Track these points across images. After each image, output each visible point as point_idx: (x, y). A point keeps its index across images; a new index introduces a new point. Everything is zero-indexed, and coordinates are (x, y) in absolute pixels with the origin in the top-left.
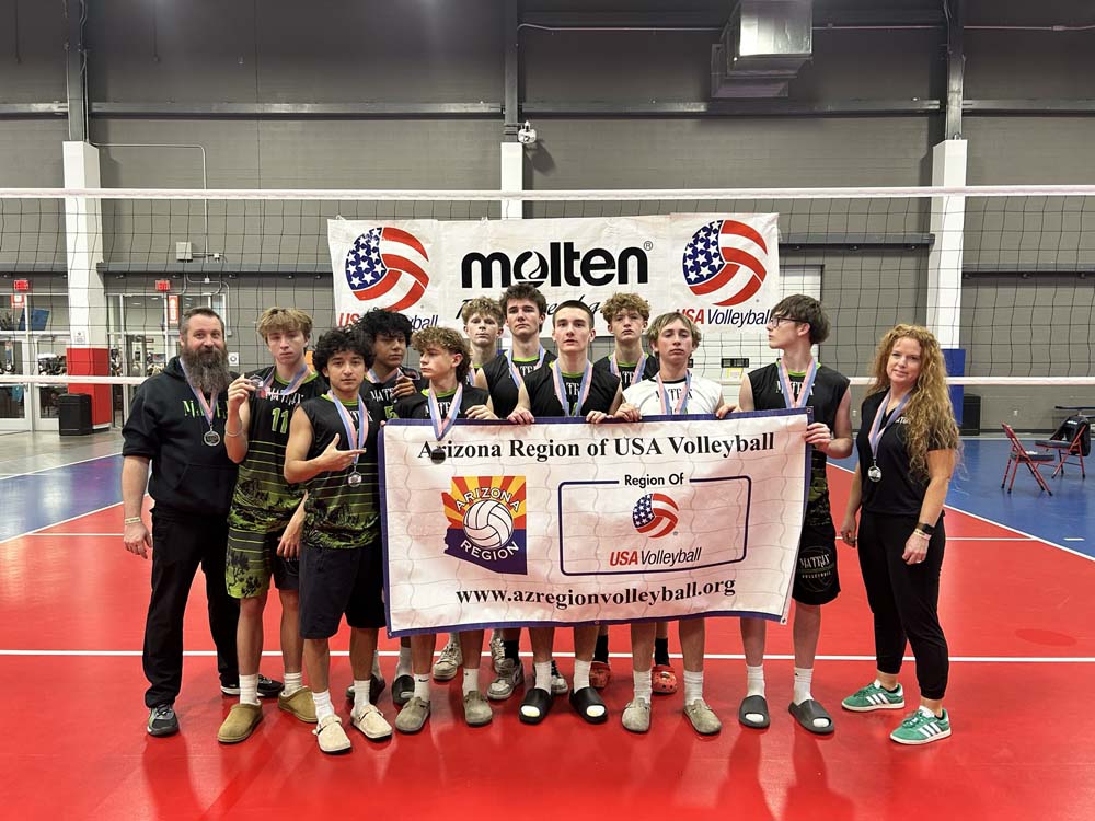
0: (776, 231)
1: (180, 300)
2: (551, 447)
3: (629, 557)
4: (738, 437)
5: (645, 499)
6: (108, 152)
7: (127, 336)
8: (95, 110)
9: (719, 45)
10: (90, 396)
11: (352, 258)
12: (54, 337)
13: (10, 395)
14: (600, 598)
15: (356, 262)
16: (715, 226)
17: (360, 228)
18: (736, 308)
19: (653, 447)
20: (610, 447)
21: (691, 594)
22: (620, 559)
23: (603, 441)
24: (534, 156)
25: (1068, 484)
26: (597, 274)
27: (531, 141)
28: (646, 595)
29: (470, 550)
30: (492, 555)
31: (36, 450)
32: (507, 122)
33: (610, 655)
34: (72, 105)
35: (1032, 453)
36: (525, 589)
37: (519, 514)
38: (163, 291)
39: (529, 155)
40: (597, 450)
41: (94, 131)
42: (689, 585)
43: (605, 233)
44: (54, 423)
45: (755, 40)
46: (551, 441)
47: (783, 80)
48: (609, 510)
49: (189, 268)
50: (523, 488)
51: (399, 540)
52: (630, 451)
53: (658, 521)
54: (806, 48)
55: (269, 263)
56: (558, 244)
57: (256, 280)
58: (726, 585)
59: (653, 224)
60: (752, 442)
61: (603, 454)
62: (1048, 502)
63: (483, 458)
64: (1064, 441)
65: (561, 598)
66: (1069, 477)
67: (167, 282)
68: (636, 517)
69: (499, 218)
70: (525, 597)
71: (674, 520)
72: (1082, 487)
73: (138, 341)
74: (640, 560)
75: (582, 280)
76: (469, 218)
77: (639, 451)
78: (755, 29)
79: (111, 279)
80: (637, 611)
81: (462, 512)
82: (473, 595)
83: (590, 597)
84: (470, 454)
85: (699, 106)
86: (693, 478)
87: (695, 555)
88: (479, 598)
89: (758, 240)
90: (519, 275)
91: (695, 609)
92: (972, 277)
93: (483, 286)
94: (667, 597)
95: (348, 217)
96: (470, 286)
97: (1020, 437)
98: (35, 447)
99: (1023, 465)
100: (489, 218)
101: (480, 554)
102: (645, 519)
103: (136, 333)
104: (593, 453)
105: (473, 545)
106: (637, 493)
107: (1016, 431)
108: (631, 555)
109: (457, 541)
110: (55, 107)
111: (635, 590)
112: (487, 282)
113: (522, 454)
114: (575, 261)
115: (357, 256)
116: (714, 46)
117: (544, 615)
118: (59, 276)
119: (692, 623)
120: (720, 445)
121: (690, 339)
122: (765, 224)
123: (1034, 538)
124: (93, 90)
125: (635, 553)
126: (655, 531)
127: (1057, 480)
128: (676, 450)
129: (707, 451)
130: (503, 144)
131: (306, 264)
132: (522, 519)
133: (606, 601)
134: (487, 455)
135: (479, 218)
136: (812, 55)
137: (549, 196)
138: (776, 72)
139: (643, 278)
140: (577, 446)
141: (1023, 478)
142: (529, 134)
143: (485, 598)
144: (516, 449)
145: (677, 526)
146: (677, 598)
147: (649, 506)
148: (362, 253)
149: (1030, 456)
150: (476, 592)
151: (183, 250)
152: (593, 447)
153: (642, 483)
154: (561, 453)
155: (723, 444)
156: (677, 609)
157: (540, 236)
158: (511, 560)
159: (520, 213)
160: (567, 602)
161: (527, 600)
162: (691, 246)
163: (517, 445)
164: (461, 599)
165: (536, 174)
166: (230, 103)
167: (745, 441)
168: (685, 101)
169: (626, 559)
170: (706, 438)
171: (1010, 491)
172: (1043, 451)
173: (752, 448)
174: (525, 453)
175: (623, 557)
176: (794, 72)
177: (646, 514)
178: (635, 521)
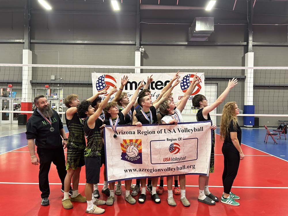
0: (204, 77)
1: (51, 90)
2: (148, 132)
3: (168, 159)
4: (194, 128)
5: (172, 144)
6: (34, 52)
8: (31, 42)
9: (191, 28)
10: (26, 115)
11: (97, 82)
12: (18, 99)
13: (5, 115)
14: (161, 170)
16: (189, 76)
17: (99, 75)
19: (174, 131)
20: (163, 131)
21: (184, 168)
23: (161, 130)
24: (144, 55)
25: (282, 141)
26: (159, 87)
27: (143, 51)
28: (173, 169)
29: (128, 158)
30: (133, 159)
32: (137, 46)
34: (26, 40)
35: (272, 133)
36: (142, 168)
37: (140, 149)
38: (47, 88)
39: (142, 54)
40: (160, 132)
41: (31, 47)
42: (183, 166)
43: (161, 77)
44: (17, 122)
45: (200, 27)
46: (148, 130)
47: (207, 37)
48: (163, 147)
50: (141, 142)
51: (109, 157)
52: (168, 132)
53: (175, 150)
54: (212, 29)
58: (193, 166)
61: (161, 133)
62: (277, 146)
63: (131, 135)
64: (280, 130)
65: (151, 170)
66: (282, 139)
67: (48, 85)
68: (170, 149)
69: (135, 73)
70: (142, 170)
71: (179, 149)
72: (285, 142)
74: (171, 160)
75: (155, 88)
76: (127, 73)
77: (170, 132)
78: (200, 24)
79: (34, 84)
80: (170, 173)
81: (126, 148)
83: (158, 170)
85: (186, 43)
86: (184, 139)
87: (184, 158)
88: (130, 171)
91: (185, 172)
92: (256, 87)
94: (178, 169)
95: (97, 72)
96: (127, 90)
97: (268, 128)
98: (11, 128)
99: (270, 136)
100: (132, 73)
101: (130, 159)
102: (172, 149)
104: (158, 133)
105: (128, 157)
106: (170, 143)
107: (267, 127)
109: (124, 156)
110: (21, 41)
111: (170, 168)
112: (131, 89)
113: (140, 134)
114: (153, 84)
115: (99, 82)
116: (189, 28)
117: (147, 175)
118: (20, 84)
120: (190, 130)
122: (202, 76)
123: (272, 155)
124: (31, 37)
125: (170, 158)
126: (175, 152)
127: (279, 140)
128: (180, 132)
129: (187, 132)
130: (136, 52)
133: (162, 171)
134: (131, 134)
135: (130, 73)
136: (214, 31)
137: (147, 68)
138: (205, 35)
140: (154, 132)
141: (270, 139)
142: (142, 49)
143: (131, 171)
144: (139, 132)
145: (180, 151)
146: (180, 169)
147: (173, 146)
148: (100, 81)
150: (129, 170)
151: (53, 78)
153: (171, 140)
154: (150, 132)
156: (181, 172)
157: (144, 78)
158: (138, 160)
159: (140, 72)
160: (152, 171)
161: (142, 171)
162: (182, 80)
163: (139, 131)
164: (125, 172)
165: (144, 60)
166: (66, 40)
167: (196, 129)
168: (182, 41)
169: (167, 160)
170: (187, 128)
171: (266, 143)
172: (275, 133)
173: (198, 131)
174: (141, 133)
175: (167, 159)
176: (209, 35)
177: (172, 148)
178: (169, 150)
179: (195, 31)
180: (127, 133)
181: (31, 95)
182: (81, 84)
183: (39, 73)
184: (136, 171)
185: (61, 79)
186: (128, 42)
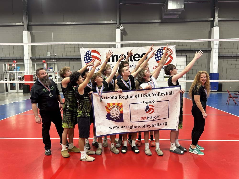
0: (175, 49)
1: (47, 64)
4: (166, 92)
5: (148, 106)
6: (32, 33)
8: (29, 24)
9: (163, 7)
10: (29, 86)
11: (85, 56)
12: (22, 73)
13: (13, 85)
16: (162, 48)
17: (87, 50)
19: (149, 95)
20: (140, 96)
21: (158, 125)
23: (138, 95)
24: (123, 32)
26: (137, 59)
27: (122, 29)
28: (149, 126)
29: (112, 118)
30: (116, 119)
32: (117, 25)
34: (24, 23)
35: (233, 96)
37: (121, 111)
38: (44, 63)
39: (122, 32)
41: (29, 29)
42: (157, 123)
43: (138, 50)
44: (22, 91)
45: (172, 6)
46: (127, 95)
47: (178, 14)
48: (140, 108)
50: (122, 105)
51: (97, 117)
52: (144, 96)
53: (150, 110)
54: (183, 7)
57: (64, 60)
58: (165, 123)
61: (138, 97)
65: (131, 127)
67: (45, 61)
68: (146, 110)
69: (116, 47)
70: (123, 127)
71: (154, 110)
74: (147, 119)
75: (134, 60)
77: (146, 96)
78: (171, 3)
79: (33, 60)
80: (146, 129)
81: (110, 110)
82: (113, 128)
83: (137, 127)
85: (159, 21)
86: (157, 101)
87: (158, 117)
88: (114, 128)
91: (159, 128)
92: (220, 57)
94: (153, 126)
95: (84, 48)
96: (110, 62)
98: (18, 96)
99: (231, 99)
100: (114, 48)
101: (114, 118)
102: (148, 110)
105: (112, 117)
106: (146, 105)
107: (230, 91)
108: (145, 117)
109: (109, 116)
110: (21, 24)
111: (146, 125)
112: (113, 61)
114: (132, 56)
115: (86, 56)
117: (127, 131)
118: (23, 60)
120: (163, 94)
122: (173, 48)
123: (233, 115)
124: (29, 20)
126: (150, 112)
128: (154, 95)
129: (160, 95)
130: (116, 30)
131: (76, 57)
132: (122, 111)
133: (140, 127)
134: (114, 99)
135: (112, 47)
136: (184, 9)
137: (126, 43)
138: (176, 13)
140: (133, 96)
142: (122, 27)
143: (115, 128)
144: (120, 97)
145: (154, 111)
146: (155, 126)
147: (149, 107)
148: (87, 55)
151: (48, 54)
152: (136, 96)
153: (147, 103)
154: (130, 98)
156: (155, 128)
157: (125, 51)
158: (120, 119)
159: (120, 46)
162: (157, 53)
164: (110, 129)
165: (124, 36)
166: (58, 22)
168: (156, 19)
170: (160, 93)
171: (228, 105)
172: (236, 96)
173: (169, 94)
174: (122, 98)
175: (143, 118)
176: (180, 13)
177: (148, 109)
179: (168, 9)
180: (111, 98)
181: (32, 68)
182: (72, 59)
183: (37, 50)
184: (119, 128)
185: (55, 55)
186: (110, 22)
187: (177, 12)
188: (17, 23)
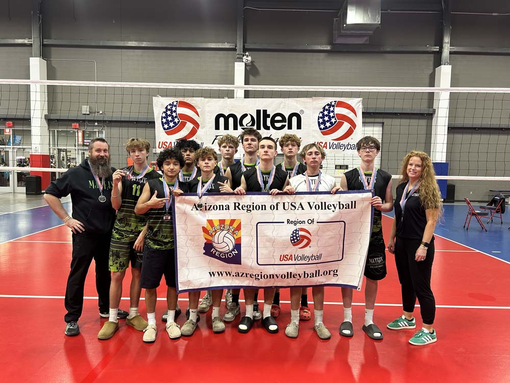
0: (361, 106)
1: (84, 133)
2: (253, 206)
4: (339, 202)
5: (296, 230)
6: (51, 63)
7: (58, 149)
8: (45, 43)
9: (337, 19)
10: (40, 177)
11: (164, 115)
12: (24, 149)
13: (3, 176)
14: (275, 276)
15: (166, 117)
16: (333, 103)
17: (167, 101)
18: (342, 142)
19: (300, 206)
20: (281, 206)
21: (317, 275)
22: (284, 258)
23: (277, 203)
24: (250, 69)
25: (494, 227)
26: (278, 125)
27: (249, 62)
28: (296, 275)
30: (225, 255)
31: (15, 202)
32: (238, 52)
33: (280, 302)
34: (34, 40)
35: (478, 212)
36: (240, 271)
37: (238, 237)
38: (76, 129)
39: (248, 68)
40: (275, 207)
41: (45, 53)
42: (316, 271)
43: (282, 106)
44: (24, 189)
45: (354, 17)
46: (253, 203)
47: (367, 36)
48: (279, 235)
49: (88, 118)
50: (240, 225)
52: (290, 208)
53: (302, 241)
54: (378, 21)
55: (126, 116)
56: (260, 110)
57: (119, 124)
58: (334, 271)
59: (304, 102)
60: (346, 205)
61: (277, 209)
62: (485, 234)
63: (221, 211)
64: (493, 206)
65: (257, 276)
66: (495, 223)
67: (78, 124)
68: (292, 239)
69: (233, 98)
70: (240, 275)
71: (309, 240)
73: (63, 151)
74: (293, 259)
75: (271, 128)
76: (219, 98)
77: (294, 208)
78: (354, 12)
79: (52, 122)
80: (292, 282)
81: (211, 236)
82: (216, 274)
83: (270, 275)
84: (215, 209)
85: (327, 47)
86: (318, 221)
87: (319, 257)
88: (219, 275)
89: (353, 110)
90: (241, 125)
91: (319, 282)
92: (452, 130)
93: (225, 129)
94: (306, 277)
95: (162, 96)
96: (219, 129)
97: (472, 204)
98: (14, 200)
99: (474, 217)
100: (228, 98)
101: (219, 255)
102: (296, 239)
103: (62, 148)
104: (272, 208)
105: (217, 251)
106: (293, 228)
107: (471, 201)
108: (289, 256)
109: (209, 249)
110: (26, 41)
111: (291, 273)
112: (226, 128)
113: (239, 209)
114: (268, 119)
115: (166, 114)
116: (335, 19)
117: (249, 283)
118: (27, 121)
119: (318, 289)
121: (320, 156)
122: (356, 103)
123: (478, 251)
124: (44, 34)
125: (291, 255)
126: (301, 246)
127: (490, 224)
128: (311, 208)
129: (325, 209)
130: (235, 63)
131: (143, 117)
132: (240, 238)
133: (278, 277)
134: (223, 209)
135: (223, 98)
136: (380, 24)
137: (256, 88)
138: (363, 32)
139: (299, 127)
140: (265, 206)
141: (474, 223)
142: (248, 59)
143: (222, 275)
145: (311, 243)
146: (310, 277)
147: (298, 234)
148: (169, 113)
149: (477, 213)
150: (218, 272)
151: (85, 109)
152: (272, 206)
153: (295, 223)
155: (332, 206)
156: (310, 282)
157: (251, 107)
158: (234, 258)
159: (243, 96)
160: (260, 277)
161: (242, 276)
162: (321, 112)
163: (237, 205)
164: (211, 275)
166: (108, 41)
167: (343, 205)
168: (321, 44)
169: (287, 258)
170: (325, 203)
171: (467, 229)
172: (483, 211)
173: (346, 208)
174: (241, 208)
176: (372, 32)
177: (297, 237)
178: (291, 241)
179: (346, 24)
180: (215, 208)
182: (137, 122)
186: (222, 45)
187: (365, 30)
188: (16, 40)
